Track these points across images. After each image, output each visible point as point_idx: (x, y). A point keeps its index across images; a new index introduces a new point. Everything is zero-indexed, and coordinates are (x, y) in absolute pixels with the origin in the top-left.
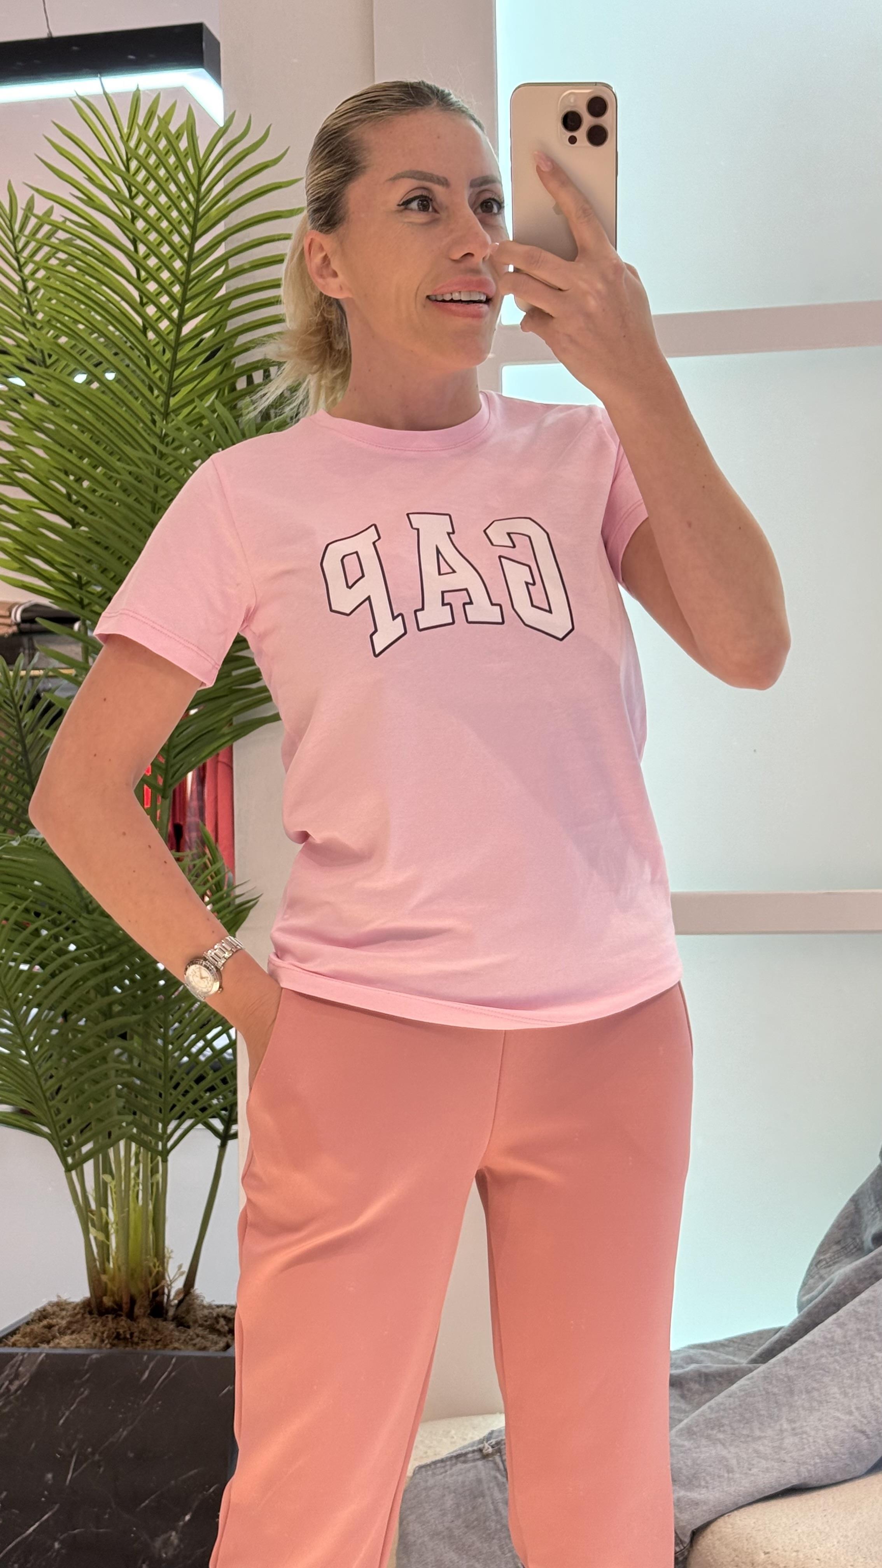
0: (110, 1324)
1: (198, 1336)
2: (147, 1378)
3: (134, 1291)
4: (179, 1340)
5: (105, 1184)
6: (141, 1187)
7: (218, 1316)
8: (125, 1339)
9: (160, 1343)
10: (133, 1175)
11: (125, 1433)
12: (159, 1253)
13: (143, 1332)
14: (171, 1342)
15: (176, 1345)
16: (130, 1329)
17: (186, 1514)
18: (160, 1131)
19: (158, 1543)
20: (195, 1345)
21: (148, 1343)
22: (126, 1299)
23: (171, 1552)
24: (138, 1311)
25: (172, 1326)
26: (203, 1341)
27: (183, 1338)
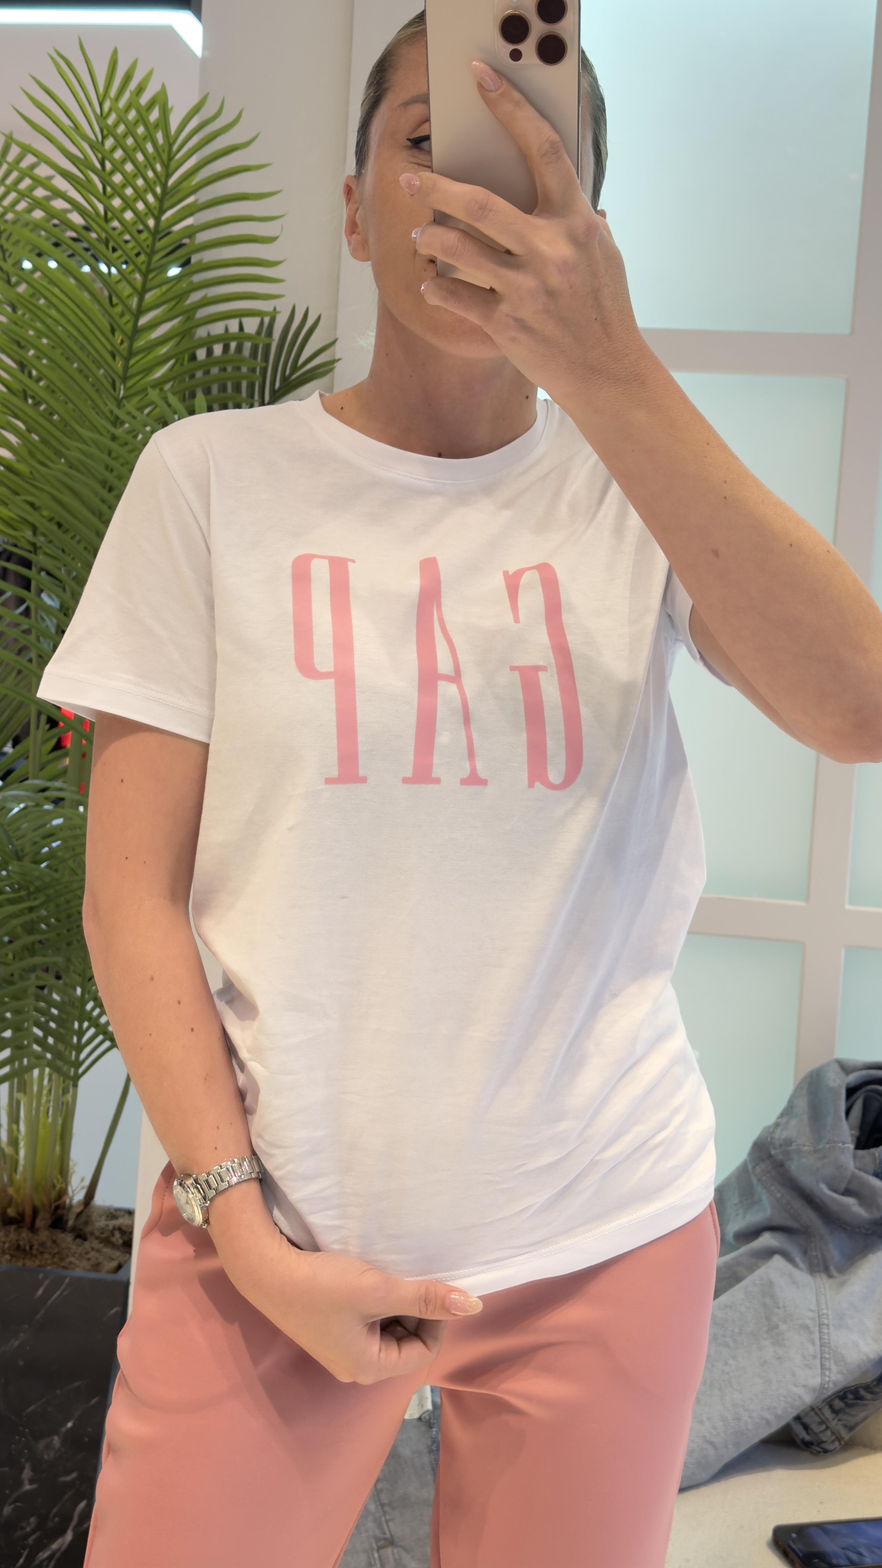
0: (13, 1236)
1: (93, 1249)
2: (42, 1295)
3: (37, 1203)
4: (75, 1253)
5: (18, 1103)
6: (52, 1103)
7: (114, 1228)
8: (24, 1250)
9: (57, 1256)
10: (45, 1092)
11: (17, 1343)
12: (64, 1170)
13: (42, 1244)
14: (67, 1256)
15: (72, 1259)
16: (30, 1242)
17: (68, 1421)
18: (73, 1057)
19: (41, 1444)
20: (89, 1259)
21: (46, 1256)
22: (28, 1212)
23: (52, 1454)
24: (39, 1223)
25: (69, 1238)
26: (97, 1255)
27: (79, 1252)
